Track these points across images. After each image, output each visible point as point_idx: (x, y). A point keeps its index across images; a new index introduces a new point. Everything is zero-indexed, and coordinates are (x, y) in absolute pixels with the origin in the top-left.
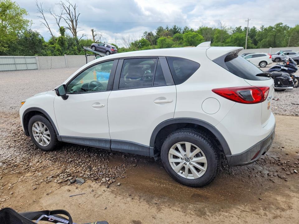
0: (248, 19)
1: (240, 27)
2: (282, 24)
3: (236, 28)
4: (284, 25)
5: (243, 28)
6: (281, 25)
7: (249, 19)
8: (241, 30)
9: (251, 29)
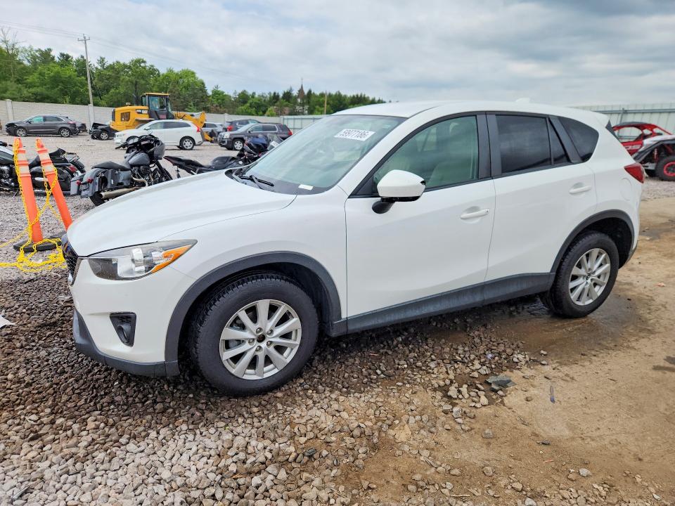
0: (85, 38)
1: (50, 50)
2: (144, 62)
3: (40, 50)
4: (148, 64)
5: (56, 54)
6: (142, 65)
7: (87, 38)
8: (53, 58)
9: (78, 61)
